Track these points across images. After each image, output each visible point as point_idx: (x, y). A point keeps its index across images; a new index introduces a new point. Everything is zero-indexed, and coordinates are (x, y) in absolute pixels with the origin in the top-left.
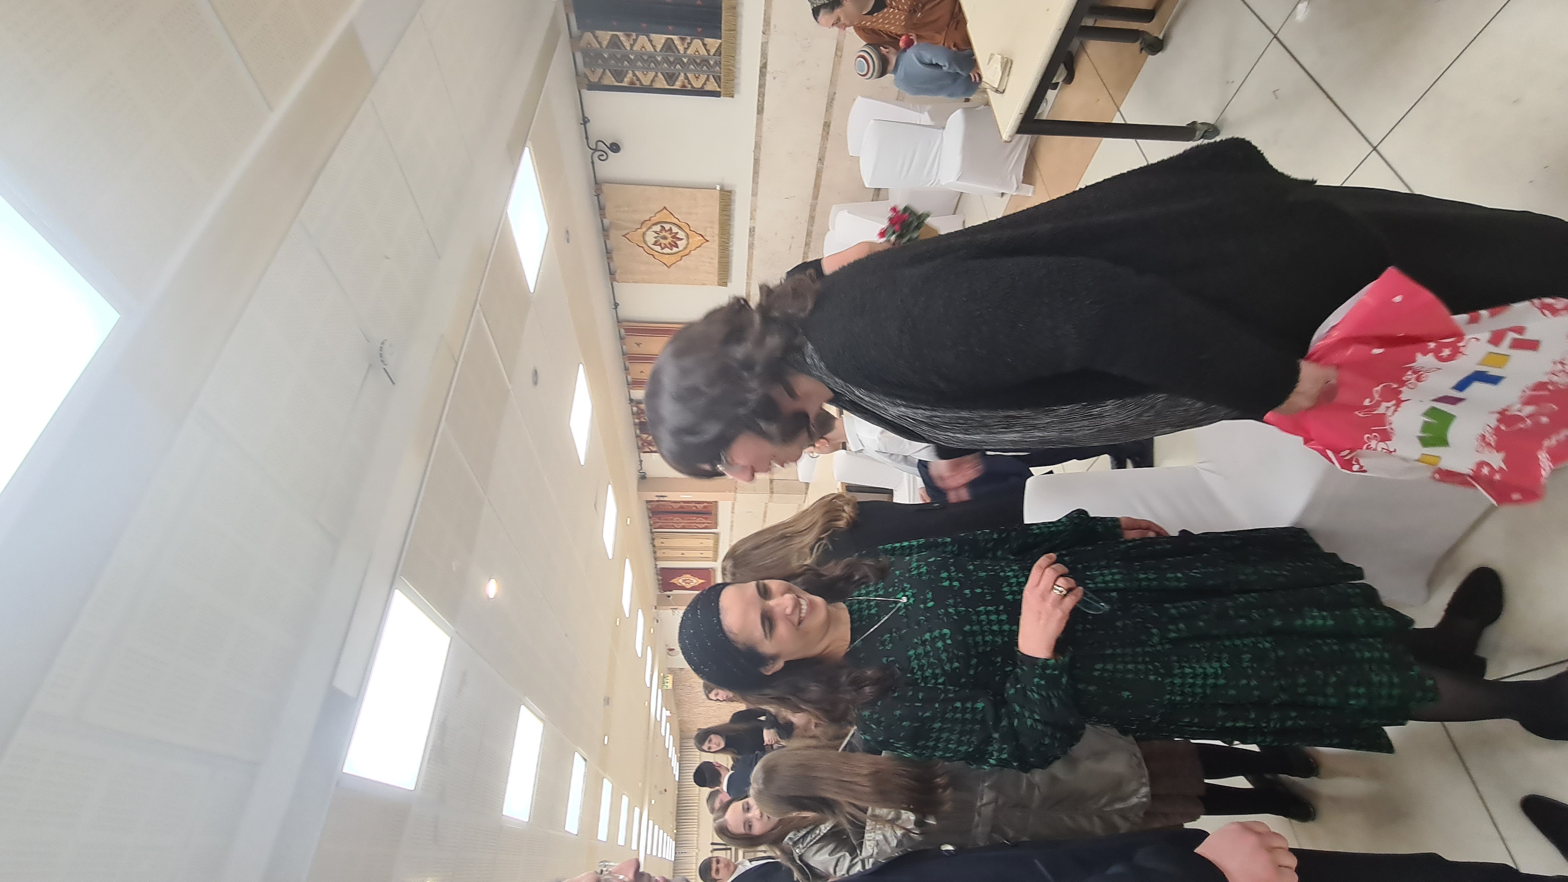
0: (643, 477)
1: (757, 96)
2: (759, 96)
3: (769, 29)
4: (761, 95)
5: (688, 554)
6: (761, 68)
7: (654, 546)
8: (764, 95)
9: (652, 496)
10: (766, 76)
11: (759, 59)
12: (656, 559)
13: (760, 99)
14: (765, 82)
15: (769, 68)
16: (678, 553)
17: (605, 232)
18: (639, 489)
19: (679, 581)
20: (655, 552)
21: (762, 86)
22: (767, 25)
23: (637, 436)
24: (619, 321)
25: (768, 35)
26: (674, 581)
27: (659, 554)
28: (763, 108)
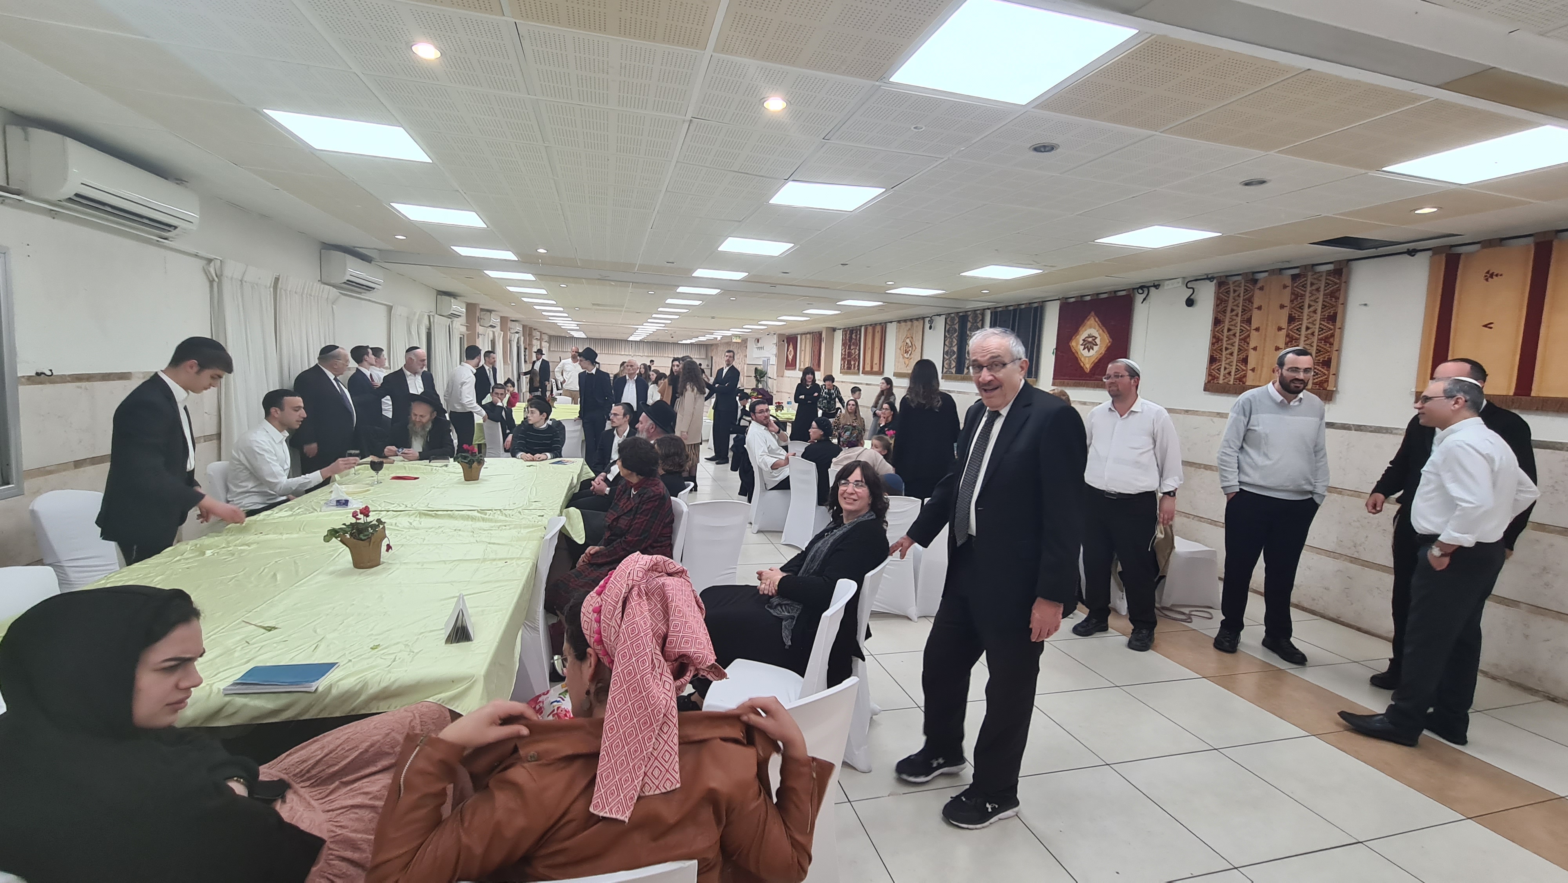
0: (834, 330)
5: (803, 353)
7: (807, 334)
9: (824, 335)
12: (802, 334)
16: (803, 348)
17: (911, 320)
18: (827, 328)
19: (791, 348)
20: (804, 334)
23: (849, 328)
24: (886, 323)
26: (791, 345)
27: (804, 336)
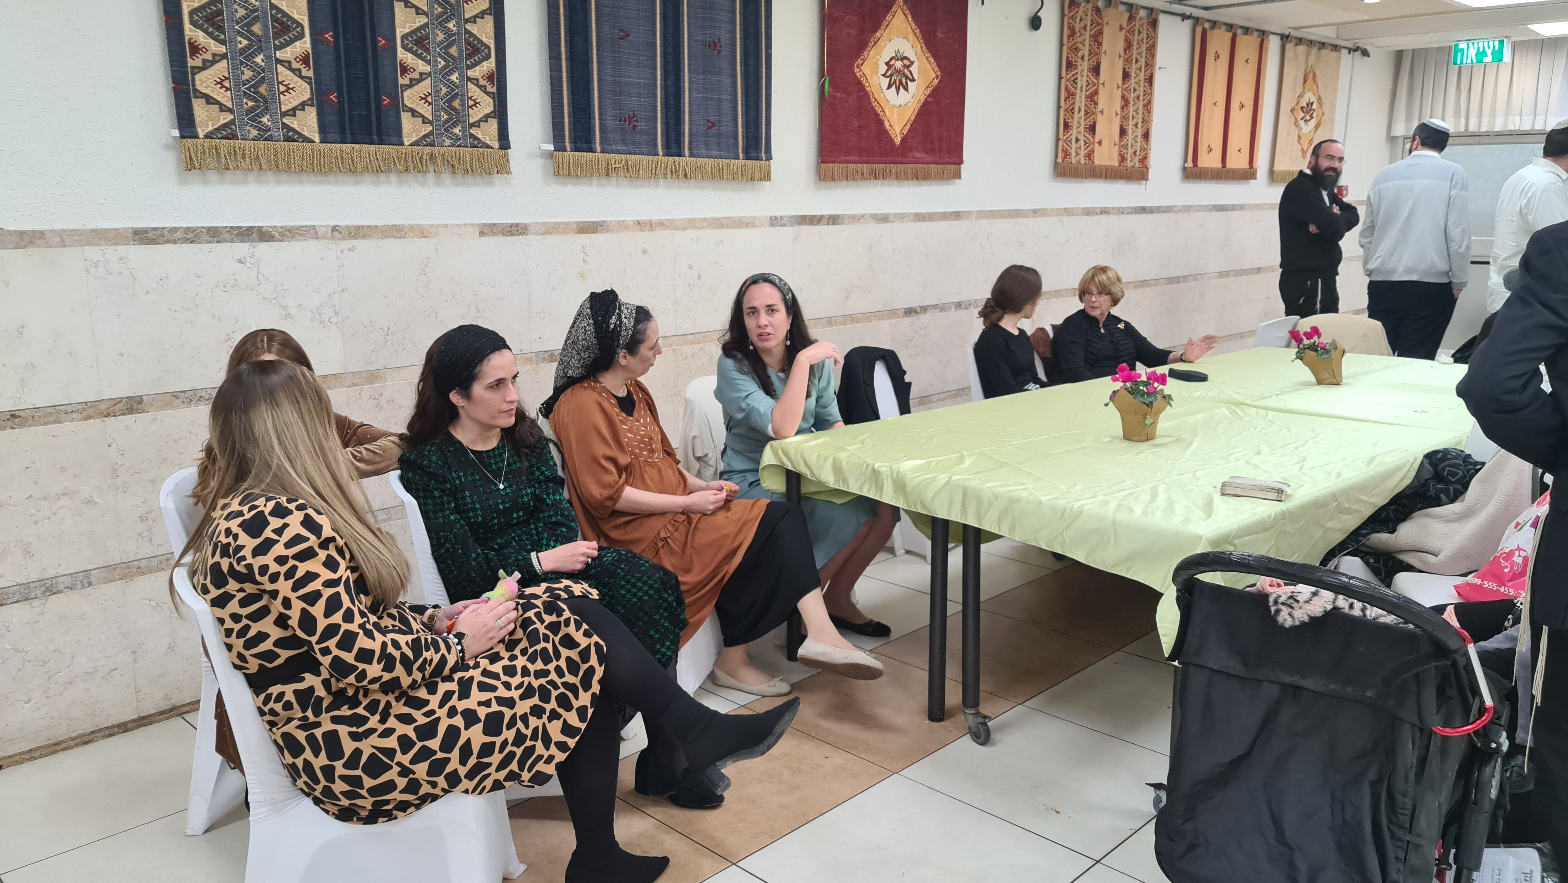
1: (185, 225)
2: (188, 230)
3: (344, 239)
4: (192, 236)
6: (260, 229)
8: (192, 242)
10: (242, 242)
11: (278, 224)
13: (179, 234)
14: (225, 241)
15: (263, 247)
21: (214, 234)
22: (350, 233)
25: (333, 238)
28: (154, 242)
